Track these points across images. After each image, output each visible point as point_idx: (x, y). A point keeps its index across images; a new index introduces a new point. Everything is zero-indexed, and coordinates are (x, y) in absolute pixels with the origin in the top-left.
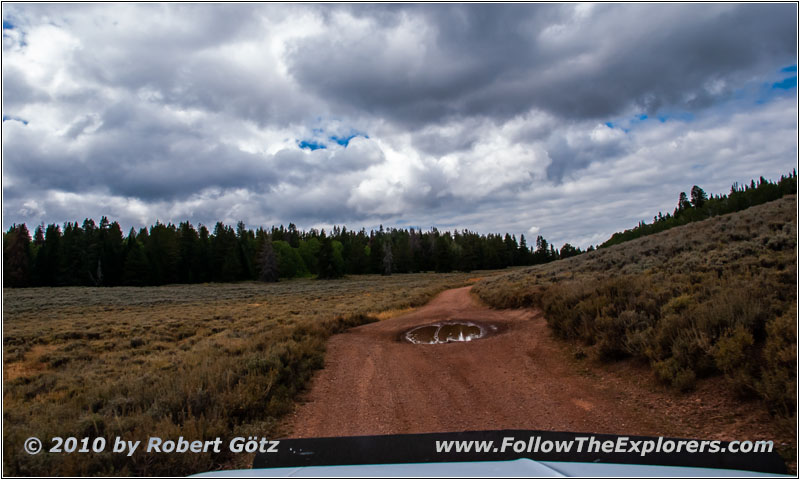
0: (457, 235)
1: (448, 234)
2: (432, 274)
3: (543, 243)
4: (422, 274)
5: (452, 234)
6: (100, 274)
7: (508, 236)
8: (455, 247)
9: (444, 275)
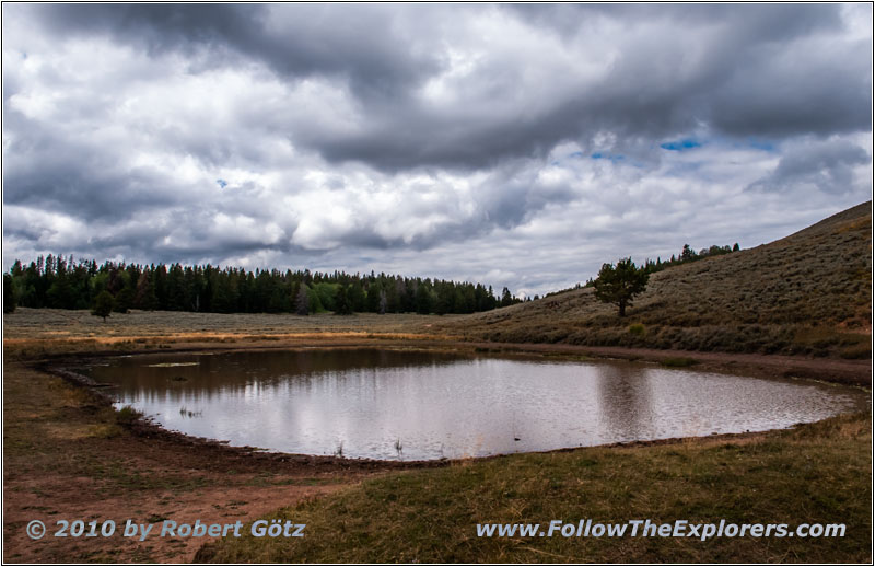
0: (436, 281)
1: (428, 280)
2: (414, 315)
3: (507, 293)
4: (406, 315)
5: (432, 281)
6: (198, 305)
7: (479, 285)
8: (433, 294)
9: (423, 316)
